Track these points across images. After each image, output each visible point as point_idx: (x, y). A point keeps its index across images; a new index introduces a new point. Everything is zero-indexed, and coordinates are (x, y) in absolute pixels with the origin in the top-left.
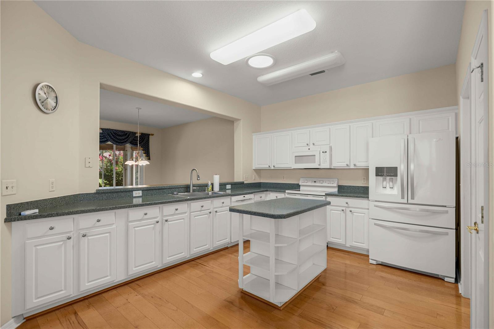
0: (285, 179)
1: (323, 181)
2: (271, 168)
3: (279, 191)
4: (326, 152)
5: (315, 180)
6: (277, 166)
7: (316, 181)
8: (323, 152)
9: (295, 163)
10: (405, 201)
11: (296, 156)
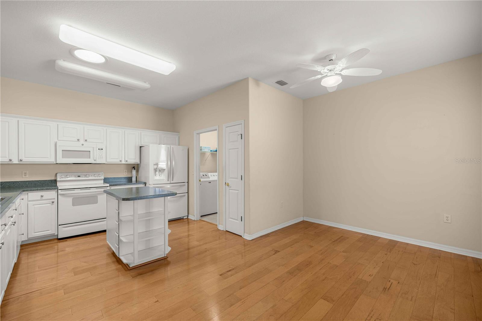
0: (27, 176)
1: (89, 175)
2: (13, 162)
3: (47, 189)
4: (102, 149)
5: (79, 174)
6: (26, 159)
7: (81, 176)
8: (99, 149)
9: (62, 158)
10: (169, 182)
11: (63, 150)
